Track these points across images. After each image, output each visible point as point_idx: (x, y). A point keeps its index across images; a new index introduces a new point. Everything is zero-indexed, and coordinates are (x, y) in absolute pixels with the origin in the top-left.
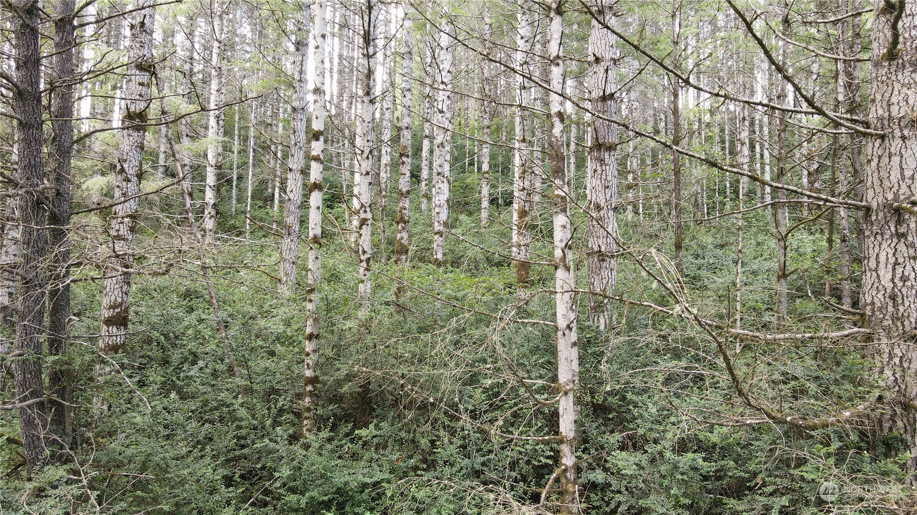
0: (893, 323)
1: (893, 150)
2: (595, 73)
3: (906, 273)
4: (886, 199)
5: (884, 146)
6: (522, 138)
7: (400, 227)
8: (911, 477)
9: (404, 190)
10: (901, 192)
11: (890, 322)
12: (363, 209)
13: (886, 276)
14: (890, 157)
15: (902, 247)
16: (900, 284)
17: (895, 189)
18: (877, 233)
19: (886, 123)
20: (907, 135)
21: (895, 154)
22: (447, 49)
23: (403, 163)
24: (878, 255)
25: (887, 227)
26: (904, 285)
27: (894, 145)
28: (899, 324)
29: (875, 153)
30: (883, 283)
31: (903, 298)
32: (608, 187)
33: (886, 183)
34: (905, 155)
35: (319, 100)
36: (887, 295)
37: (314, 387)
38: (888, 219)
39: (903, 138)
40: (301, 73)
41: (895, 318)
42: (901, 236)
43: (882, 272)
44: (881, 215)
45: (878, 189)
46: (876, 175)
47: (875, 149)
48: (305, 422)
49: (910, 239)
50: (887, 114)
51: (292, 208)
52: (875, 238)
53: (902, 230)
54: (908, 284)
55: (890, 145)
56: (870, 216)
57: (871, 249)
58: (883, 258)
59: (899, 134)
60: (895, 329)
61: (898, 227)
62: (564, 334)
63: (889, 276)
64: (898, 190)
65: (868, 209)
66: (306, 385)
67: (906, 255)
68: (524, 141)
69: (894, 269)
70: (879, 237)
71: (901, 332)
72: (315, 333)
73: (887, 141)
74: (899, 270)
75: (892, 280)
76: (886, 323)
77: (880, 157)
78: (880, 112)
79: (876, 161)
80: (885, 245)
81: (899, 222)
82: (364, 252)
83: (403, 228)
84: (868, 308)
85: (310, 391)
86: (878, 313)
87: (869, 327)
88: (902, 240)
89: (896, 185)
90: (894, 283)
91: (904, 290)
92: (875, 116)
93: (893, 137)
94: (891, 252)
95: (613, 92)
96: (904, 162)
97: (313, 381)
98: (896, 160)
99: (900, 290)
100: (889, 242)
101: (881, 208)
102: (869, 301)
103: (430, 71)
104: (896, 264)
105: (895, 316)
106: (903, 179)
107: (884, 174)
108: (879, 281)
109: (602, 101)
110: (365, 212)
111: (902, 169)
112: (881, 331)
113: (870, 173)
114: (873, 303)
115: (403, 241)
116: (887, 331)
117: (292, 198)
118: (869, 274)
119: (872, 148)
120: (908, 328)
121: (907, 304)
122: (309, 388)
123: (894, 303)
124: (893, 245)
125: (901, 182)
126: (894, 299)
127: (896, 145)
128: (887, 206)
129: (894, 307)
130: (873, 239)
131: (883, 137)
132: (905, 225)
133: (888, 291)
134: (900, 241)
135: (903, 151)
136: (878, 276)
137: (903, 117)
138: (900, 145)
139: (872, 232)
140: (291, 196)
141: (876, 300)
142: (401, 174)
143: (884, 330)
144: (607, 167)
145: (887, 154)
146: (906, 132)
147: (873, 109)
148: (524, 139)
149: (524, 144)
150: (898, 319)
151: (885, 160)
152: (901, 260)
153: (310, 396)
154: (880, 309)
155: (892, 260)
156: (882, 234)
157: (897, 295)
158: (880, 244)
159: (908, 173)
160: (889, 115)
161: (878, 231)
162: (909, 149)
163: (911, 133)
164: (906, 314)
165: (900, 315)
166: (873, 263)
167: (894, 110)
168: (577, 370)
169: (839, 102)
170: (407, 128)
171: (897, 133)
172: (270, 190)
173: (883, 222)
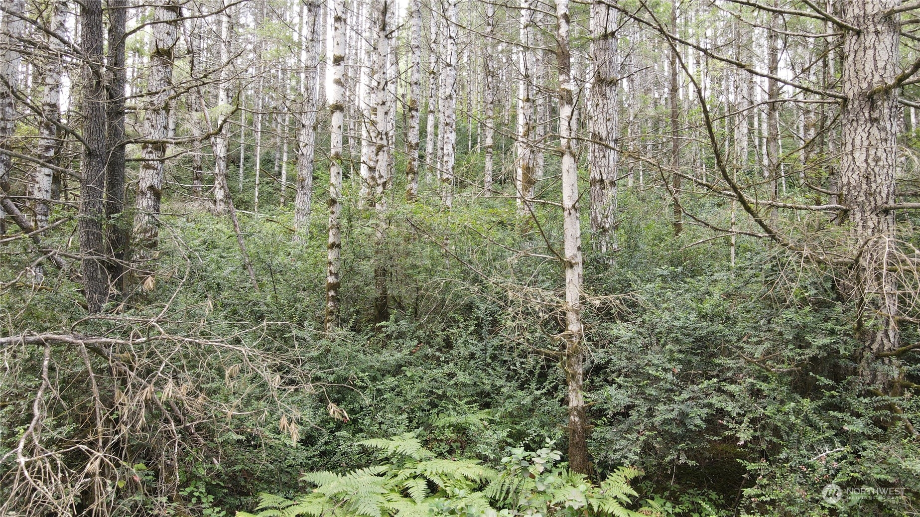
0: (866, 198)
1: (867, 44)
2: (597, 13)
3: (879, 154)
4: (861, 88)
5: (859, 41)
6: (526, 97)
7: (409, 178)
8: (881, 335)
9: (414, 142)
10: (875, 81)
11: (864, 198)
12: (380, 136)
13: (860, 156)
14: (865, 51)
15: (874, 130)
16: (872, 164)
17: (869, 79)
18: (853, 120)
19: (861, 20)
20: (880, 30)
21: (870, 47)
22: (455, 5)
23: (413, 117)
24: (853, 139)
25: (862, 114)
26: (876, 165)
27: (868, 40)
28: (871, 199)
29: (852, 49)
30: (857, 164)
31: (875, 176)
32: (609, 120)
33: (861, 74)
34: (878, 48)
35: (340, 28)
36: (861, 174)
37: (336, 292)
38: (863, 106)
39: (877, 33)
40: (313, 33)
41: (868, 194)
42: (873, 121)
43: (857, 154)
44: (856, 103)
45: (854, 80)
46: (852, 68)
47: (852, 45)
48: (328, 325)
49: (882, 123)
50: (862, 13)
51: (305, 162)
52: (851, 124)
53: (875, 115)
54: (881, 163)
55: (865, 39)
56: (847, 106)
57: (847, 135)
58: (858, 142)
59: (873, 29)
60: (867, 204)
61: (872, 112)
62: (570, 214)
63: (863, 157)
64: (872, 80)
65: (845, 99)
66: (329, 290)
67: (878, 137)
68: (528, 100)
69: (867, 150)
70: (855, 124)
71: (873, 206)
72: (337, 243)
73: (862, 37)
74: (872, 152)
75: (866, 161)
76: (860, 199)
77: (856, 52)
78: (857, 11)
79: (852, 55)
80: (859, 130)
81: (872, 108)
82: (381, 177)
83: (413, 179)
84: (845, 188)
85: (333, 296)
86: (853, 192)
87: (845, 204)
88: (875, 124)
89: (870, 75)
90: (867, 163)
91: (877, 169)
92: (852, 15)
93: (868, 32)
94: (865, 136)
95: (614, 30)
96: (877, 54)
97: (334, 287)
98: (870, 52)
99: (873, 169)
100: (864, 126)
101: (857, 97)
102: (845, 183)
103: (435, 48)
104: (870, 144)
105: (868, 192)
106: (876, 69)
107: (859, 66)
108: (855, 163)
109: (604, 39)
110: (382, 139)
111: (875, 60)
112: (856, 206)
113: (847, 68)
114: (849, 184)
115: (412, 191)
116: (861, 206)
117: (305, 153)
118: (845, 158)
119: (850, 43)
120: (879, 203)
121: (879, 181)
122: (332, 293)
123: (867, 181)
124: (867, 129)
125: (874, 73)
126: (867, 177)
127: (870, 39)
128: (862, 94)
129: (867, 184)
130: (849, 126)
131: (858, 33)
132: (878, 111)
133: (862, 171)
134: (873, 125)
135: (876, 44)
136: (854, 158)
137: (877, 14)
138: (874, 39)
139: (848, 120)
140: (304, 151)
141: (852, 180)
142: (411, 127)
143: (858, 205)
144: (609, 101)
145: (862, 48)
146: (879, 27)
147: (851, 9)
148: (528, 98)
149: (528, 104)
150: (871, 194)
151: (860, 53)
152: (874, 142)
153: (333, 301)
154: (854, 188)
155: (866, 143)
156: (857, 120)
157: (869, 174)
158: (856, 130)
159: (881, 64)
160: (864, 13)
161: (854, 118)
162: (882, 43)
163: (883, 28)
164: (878, 190)
165: (873, 191)
166: (849, 148)
167: (869, 8)
168: (581, 273)
169: (828, 43)
170: (416, 83)
171: (872, 28)
172: (276, 169)
173: (858, 110)
